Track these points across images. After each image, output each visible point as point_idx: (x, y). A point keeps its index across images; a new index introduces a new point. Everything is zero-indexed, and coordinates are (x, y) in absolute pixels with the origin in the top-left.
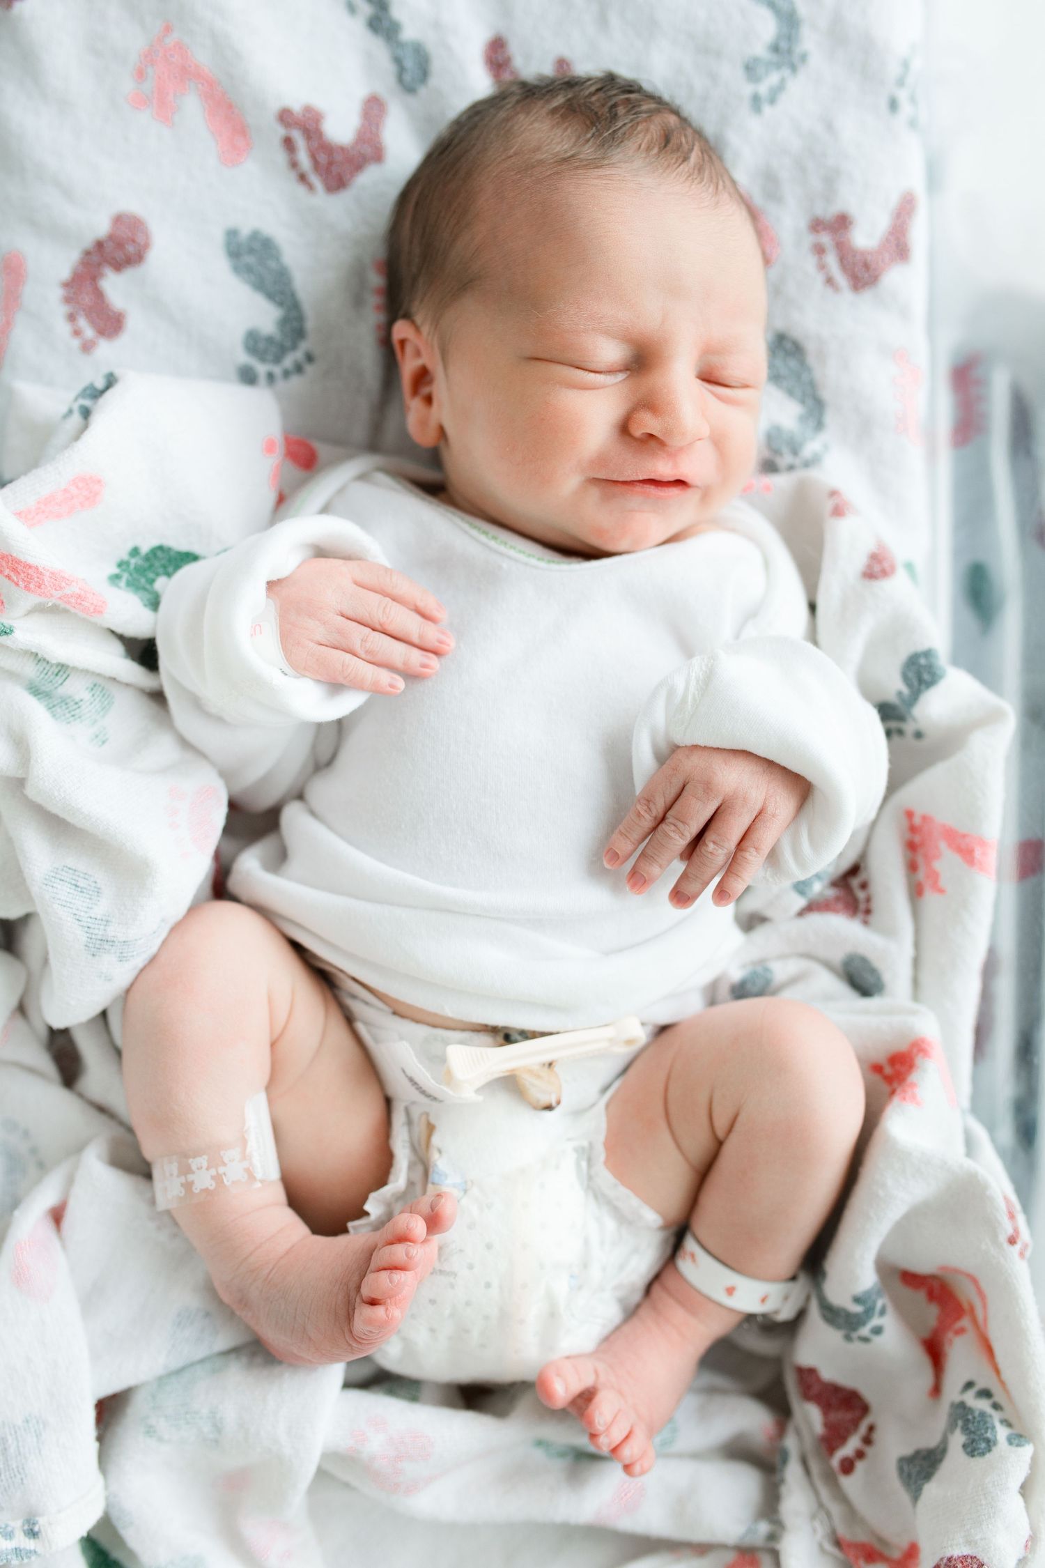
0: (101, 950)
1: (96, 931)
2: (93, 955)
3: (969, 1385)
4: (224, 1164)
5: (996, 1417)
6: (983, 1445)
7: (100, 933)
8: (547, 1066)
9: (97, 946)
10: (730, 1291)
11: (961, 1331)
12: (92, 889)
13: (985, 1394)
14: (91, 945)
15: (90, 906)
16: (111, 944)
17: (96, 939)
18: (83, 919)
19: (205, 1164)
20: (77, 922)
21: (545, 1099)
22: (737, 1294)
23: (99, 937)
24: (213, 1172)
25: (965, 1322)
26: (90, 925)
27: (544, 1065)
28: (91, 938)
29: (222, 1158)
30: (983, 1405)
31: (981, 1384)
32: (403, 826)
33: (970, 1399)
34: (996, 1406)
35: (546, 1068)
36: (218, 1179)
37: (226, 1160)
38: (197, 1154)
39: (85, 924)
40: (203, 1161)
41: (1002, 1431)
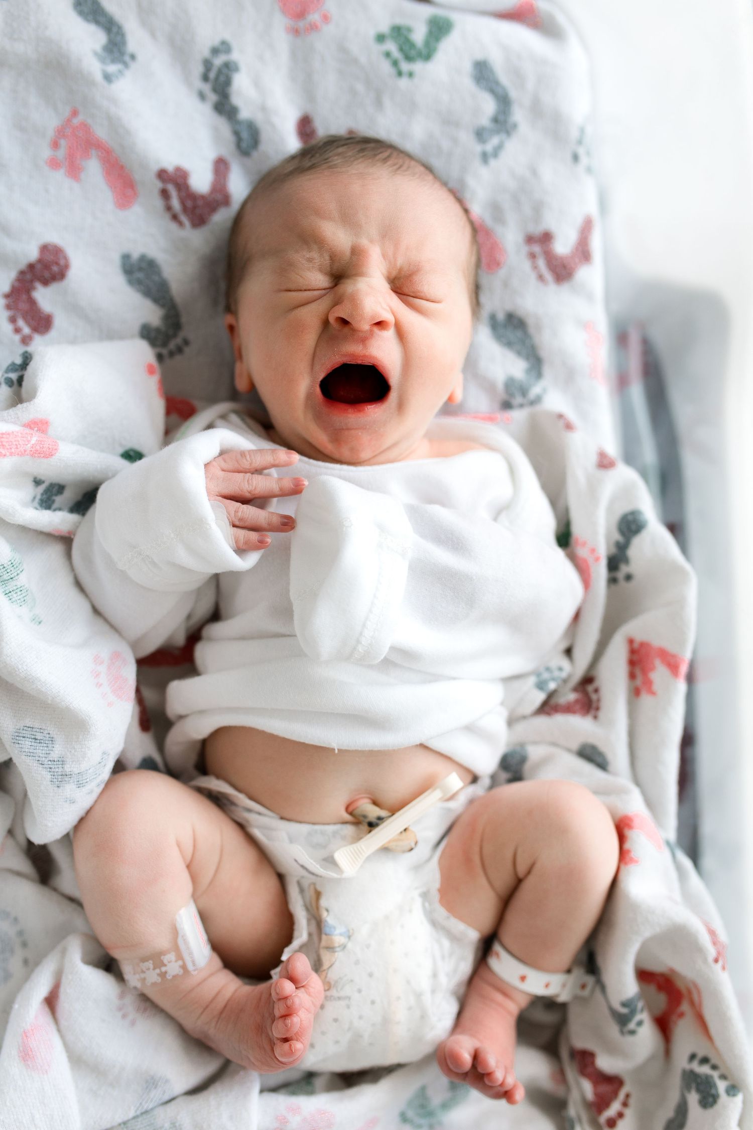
0: (63, 782)
1: (57, 770)
2: (58, 787)
3: (693, 1057)
4: (165, 965)
5: (715, 1074)
6: (711, 1100)
7: (60, 770)
8: (403, 832)
9: (59, 780)
10: (524, 979)
11: (682, 1015)
12: (47, 739)
13: (705, 1060)
14: (55, 780)
15: (48, 752)
16: (69, 776)
17: (58, 775)
18: (45, 763)
19: (151, 966)
20: (41, 766)
23: (59, 773)
25: (687, 1005)
26: (51, 766)
27: (401, 833)
28: (54, 776)
29: (162, 961)
30: (705, 1070)
31: (701, 1054)
33: (696, 1067)
34: (714, 1067)
37: (165, 961)
39: (47, 766)
41: (721, 1086)
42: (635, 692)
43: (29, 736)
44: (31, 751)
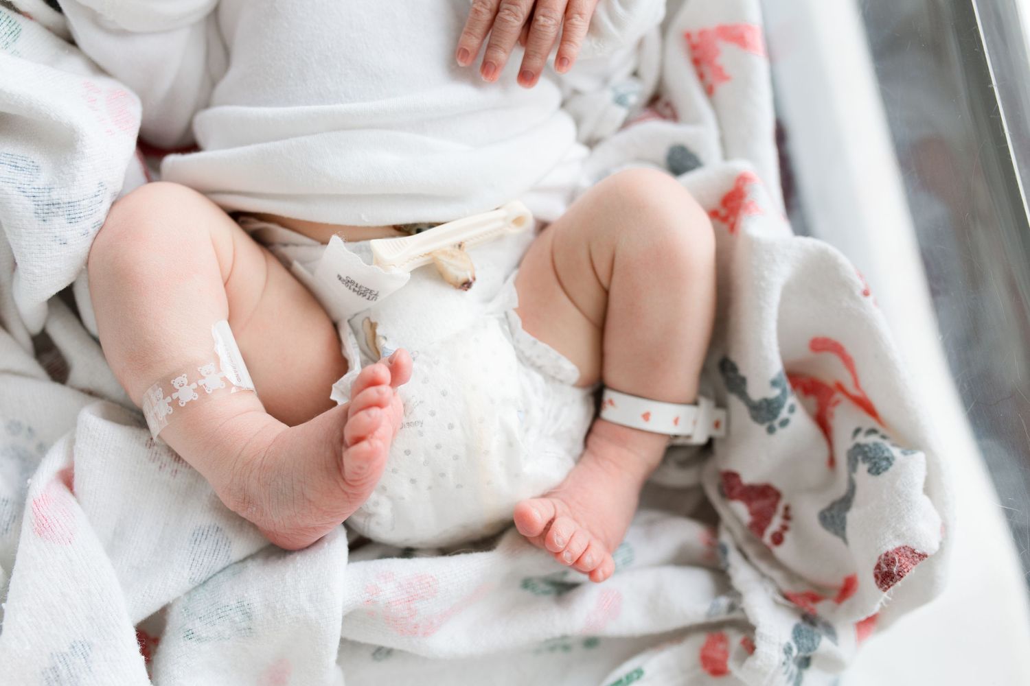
0: (50, 214)
1: (42, 198)
2: (44, 221)
3: (857, 431)
4: (203, 378)
5: (886, 444)
7: (46, 198)
8: (457, 246)
9: (45, 211)
10: (646, 416)
11: (837, 402)
12: (31, 167)
13: (872, 431)
14: (39, 211)
15: (32, 180)
16: (57, 206)
17: (43, 205)
18: (27, 190)
19: (186, 381)
20: (22, 194)
21: (463, 276)
22: (652, 418)
23: (46, 203)
24: (194, 386)
25: (838, 396)
26: (35, 194)
27: (455, 246)
28: (38, 205)
29: (199, 372)
30: (872, 439)
31: (866, 427)
32: (292, 75)
33: (862, 439)
34: (884, 437)
35: (457, 249)
36: (201, 390)
37: (203, 373)
38: (175, 375)
39: (30, 194)
40: (183, 379)
41: (896, 452)
42: (709, 91)
43: (7, 163)
44: (10, 177)
